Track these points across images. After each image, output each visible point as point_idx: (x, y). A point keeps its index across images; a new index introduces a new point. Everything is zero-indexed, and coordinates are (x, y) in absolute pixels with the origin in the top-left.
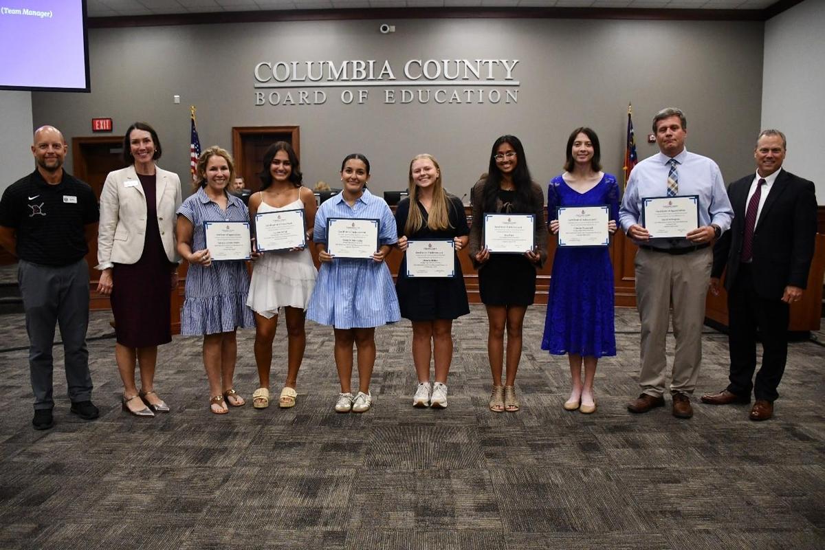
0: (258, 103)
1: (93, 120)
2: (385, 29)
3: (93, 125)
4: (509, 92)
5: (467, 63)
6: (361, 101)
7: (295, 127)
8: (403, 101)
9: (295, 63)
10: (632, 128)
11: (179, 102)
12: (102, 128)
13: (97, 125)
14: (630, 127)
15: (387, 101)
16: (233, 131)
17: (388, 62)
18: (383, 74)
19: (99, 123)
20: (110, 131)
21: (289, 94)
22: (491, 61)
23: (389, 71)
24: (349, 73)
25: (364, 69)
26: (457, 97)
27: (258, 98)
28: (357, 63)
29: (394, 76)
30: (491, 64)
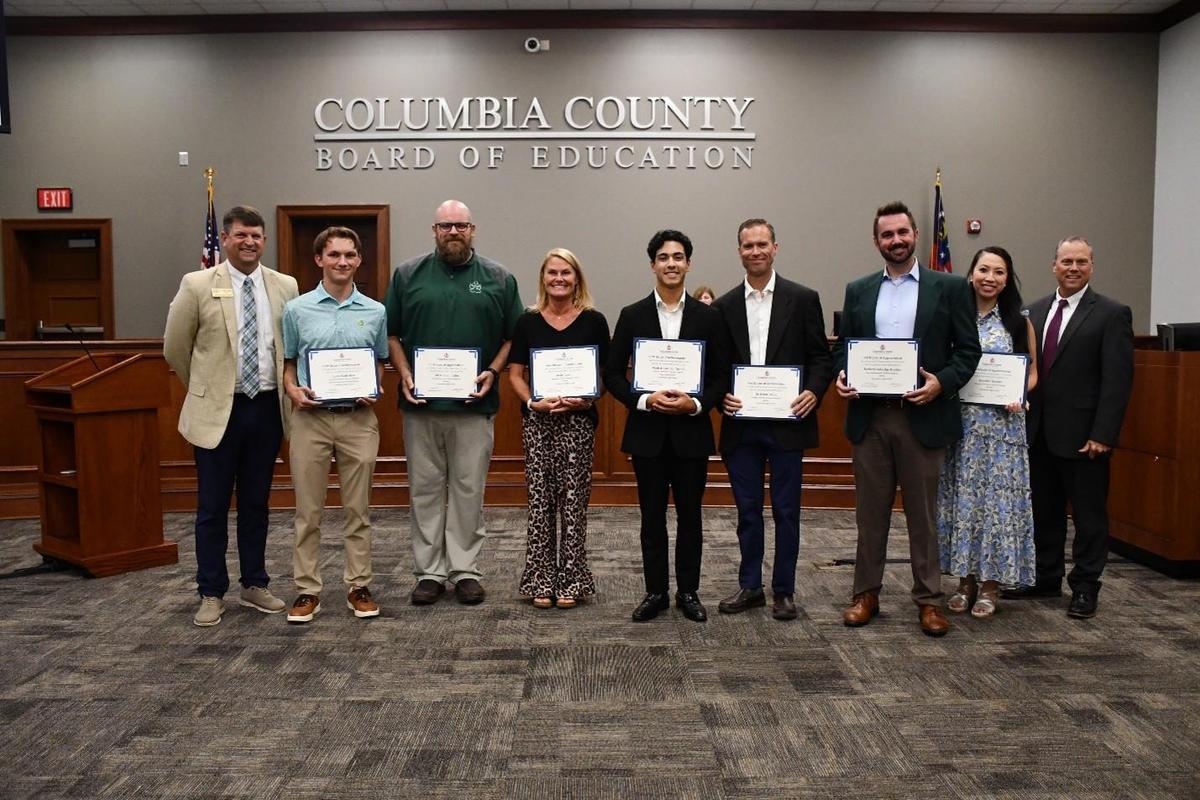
0: (320, 167)
1: (38, 190)
2: (532, 45)
3: (39, 199)
4: (737, 150)
5: (668, 102)
6: (492, 165)
7: (384, 206)
8: (563, 164)
9: (382, 101)
10: (942, 210)
11: (187, 163)
12: (54, 204)
13: (46, 199)
14: (939, 207)
15: (536, 165)
16: (277, 212)
17: (538, 100)
18: (529, 119)
19: (49, 196)
20: (69, 209)
21: (372, 152)
22: (707, 100)
23: (540, 115)
24: (474, 116)
25: (498, 112)
26: (653, 159)
27: (320, 158)
28: (487, 101)
29: (548, 123)
30: (707, 103)
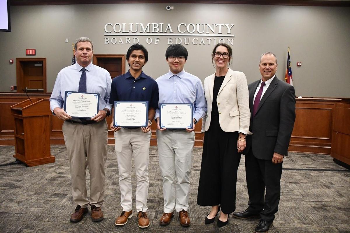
0: (106, 43)
1: (26, 49)
2: (169, 8)
3: (26, 52)
4: (229, 40)
5: (209, 25)
6: (156, 43)
7: (124, 55)
9: (124, 24)
10: (290, 59)
11: (68, 42)
12: (30, 54)
13: (28, 52)
14: (289, 58)
15: (169, 43)
17: (170, 24)
18: (167, 30)
19: (29, 51)
20: (35, 55)
21: (121, 39)
22: (220, 25)
23: (170, 28)
24: (151, 29)
25: (158, 27)
26: (203, 42)
27: (106, 40)
28: (155, 24)
29: (173, 31)
30: (220, 26)
